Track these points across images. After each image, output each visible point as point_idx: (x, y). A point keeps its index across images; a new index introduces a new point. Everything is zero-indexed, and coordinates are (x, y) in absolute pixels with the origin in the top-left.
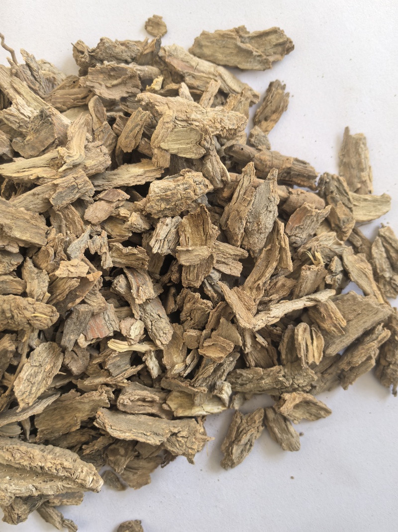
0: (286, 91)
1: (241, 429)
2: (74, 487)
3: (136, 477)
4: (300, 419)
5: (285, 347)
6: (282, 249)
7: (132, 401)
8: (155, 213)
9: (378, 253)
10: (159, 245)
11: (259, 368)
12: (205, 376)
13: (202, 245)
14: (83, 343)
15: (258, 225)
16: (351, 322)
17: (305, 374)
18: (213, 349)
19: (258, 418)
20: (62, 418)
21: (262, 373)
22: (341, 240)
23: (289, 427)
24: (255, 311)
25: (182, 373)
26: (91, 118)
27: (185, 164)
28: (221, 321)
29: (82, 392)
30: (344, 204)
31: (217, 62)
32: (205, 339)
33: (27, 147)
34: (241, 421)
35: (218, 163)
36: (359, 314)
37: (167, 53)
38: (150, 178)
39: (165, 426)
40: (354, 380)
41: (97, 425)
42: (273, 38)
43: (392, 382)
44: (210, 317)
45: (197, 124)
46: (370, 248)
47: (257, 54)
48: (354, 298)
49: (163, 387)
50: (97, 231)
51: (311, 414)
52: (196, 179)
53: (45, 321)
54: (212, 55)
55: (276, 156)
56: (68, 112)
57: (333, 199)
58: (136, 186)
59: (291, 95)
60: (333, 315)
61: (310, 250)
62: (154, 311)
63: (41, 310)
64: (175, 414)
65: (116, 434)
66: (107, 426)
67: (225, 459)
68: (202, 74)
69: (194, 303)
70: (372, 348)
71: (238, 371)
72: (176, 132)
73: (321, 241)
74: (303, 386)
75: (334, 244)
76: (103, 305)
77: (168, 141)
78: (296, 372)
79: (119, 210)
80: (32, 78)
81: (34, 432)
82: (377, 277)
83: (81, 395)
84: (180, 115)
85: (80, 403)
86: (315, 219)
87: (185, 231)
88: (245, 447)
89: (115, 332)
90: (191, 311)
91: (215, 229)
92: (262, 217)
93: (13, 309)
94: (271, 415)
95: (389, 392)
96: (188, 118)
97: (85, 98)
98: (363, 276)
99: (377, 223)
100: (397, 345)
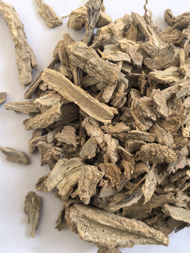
2: (153, 242)
33: (153, 63)
41: (164, 212)
53: (174, 160)
63: (172, 153)
65: (174, 217)
66: (170, 213)
83: (157, 195)
85: (157, 199)
93: (157, 151)
97: (177, 40)
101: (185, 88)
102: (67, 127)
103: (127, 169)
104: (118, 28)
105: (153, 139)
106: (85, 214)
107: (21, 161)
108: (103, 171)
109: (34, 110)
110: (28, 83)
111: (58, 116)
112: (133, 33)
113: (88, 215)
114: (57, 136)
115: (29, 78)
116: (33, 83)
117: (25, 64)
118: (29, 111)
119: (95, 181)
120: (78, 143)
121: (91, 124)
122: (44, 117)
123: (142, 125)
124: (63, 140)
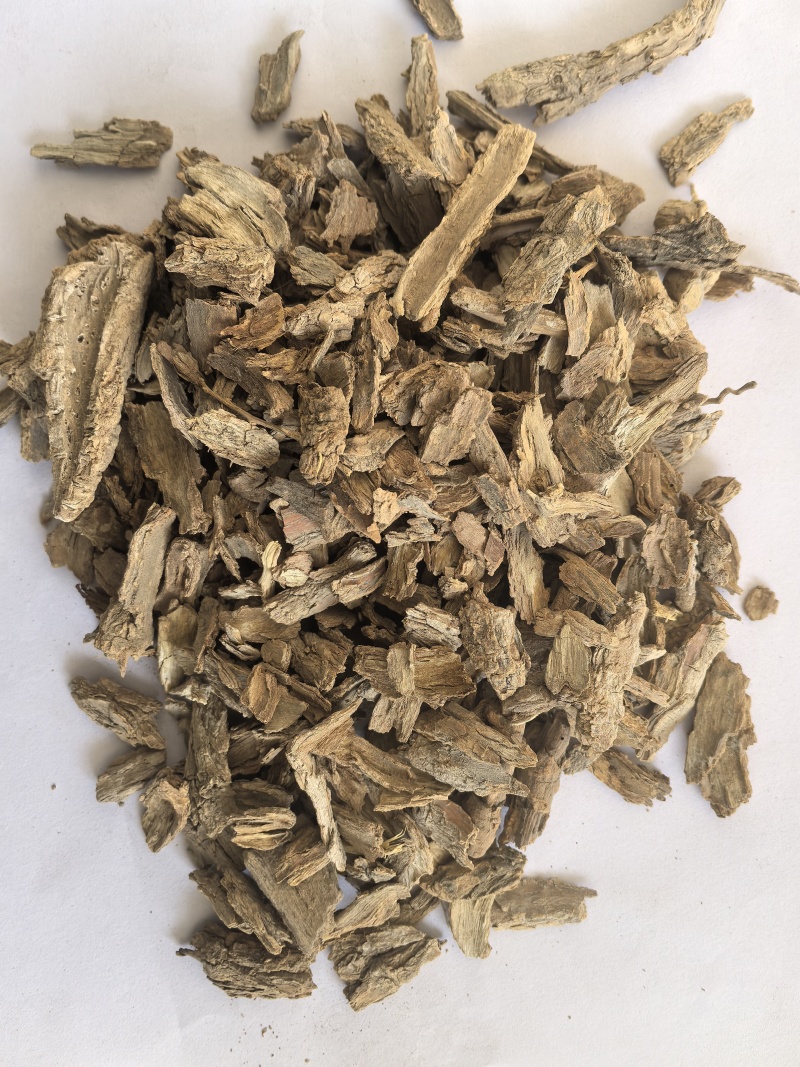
0: (655, 801)
1: (134, 713)
2: (61, 477)
3: (63, 544)
4: (146, 804)
5: (259, 789)
6: (408, 795)
7: (186, 560)
8: (465, 613)
9: (401, 936)
10: (419, 617)
11: (228, 746)
12: (220, 672)
13: (417, 680)
14: (275, 505)
15: (446, 763)
16: (294, 893)
17: (217, 819)
18: (261, 690)
19: (150, 740)
20: (161, 449)
21: (220, 752)
22: (422, 880)
23: (135, 788)
24: (315, 752)
25: (226, 639)
26: (614, 516)
28: (303, 703)
29: (200, 487)
30: (477, 886)
31: (700, 699)
32: (276, 676)
33: (570, 425)
34: (146, 713)
35: (538, 710)
36: (307, 906)
37: (714, 626)
38: (520, 604)
39: (145, 604)
40: (205, 891)
41: (152, 507)
42: (736, 786)
43: (199, 949)
44: (310, 687)
45: (599, 679)
46: (407, 923)
47: (710, 763)
48: (332, 899)
49: (204, 600)
50: (440, 528)
51: (153, 821)
52: (515, 678)
53: (311, 471)
54: (712, 691)
55: (553, 786)
56: (626, 474)
57: (484, 871)
58: (509, 585)
59: (649, 807)
60: (306, 866)
61: (408, 836)
62: (320, 599)
63: (328, 464)
64: (163, 618)
66: (150, 525)
67: (87, 685)
68: (681, 676)
69: (330, 662)
70: (257, 926)
71: (224, 713)
73: (420, 851)
74: (198, 815)
75: (416, 870)
76: (332, 536)
77: (572, 638)
78: (220, 806)
79: (472, 560)
80: (680, 422)
81: (140, 399)
82: (363, 934)
83: (198, 486)
84: (611, 655)
85: (186, 484)
86: (454, 843)
87: (439, 655)
88: (105, 718)
89: (290, 547)
90: (318, 654)
91: (440, 702)
92: (456, 770)
93: (330, 424)
94: (154, 759)
95: (182, 941)
96: (607, 667)
97: (647, 503)
98: (364, 914)
99: (447, 934)
100: (256, 960)
101: (504, 498)
102: (374, 209)
103: (274, 360)
104: (660, 320)
105: (360, 425)
106: (126, 283)
107: (264, 98)
108: (262, 302)
109: (417, 121)
110: (494, 96)
111: (403, 171)
112: (651, 369)
113: (123, 290)
114: (346, 185)
115: (508, 99)
116: (494, 111)
117: (546, 81)
118: (413, 105)
119: (234, 276)
120: (331, 244)
121: (387, 271)
122: (400, 140)
123: (396, 392)
124: (336, 202)
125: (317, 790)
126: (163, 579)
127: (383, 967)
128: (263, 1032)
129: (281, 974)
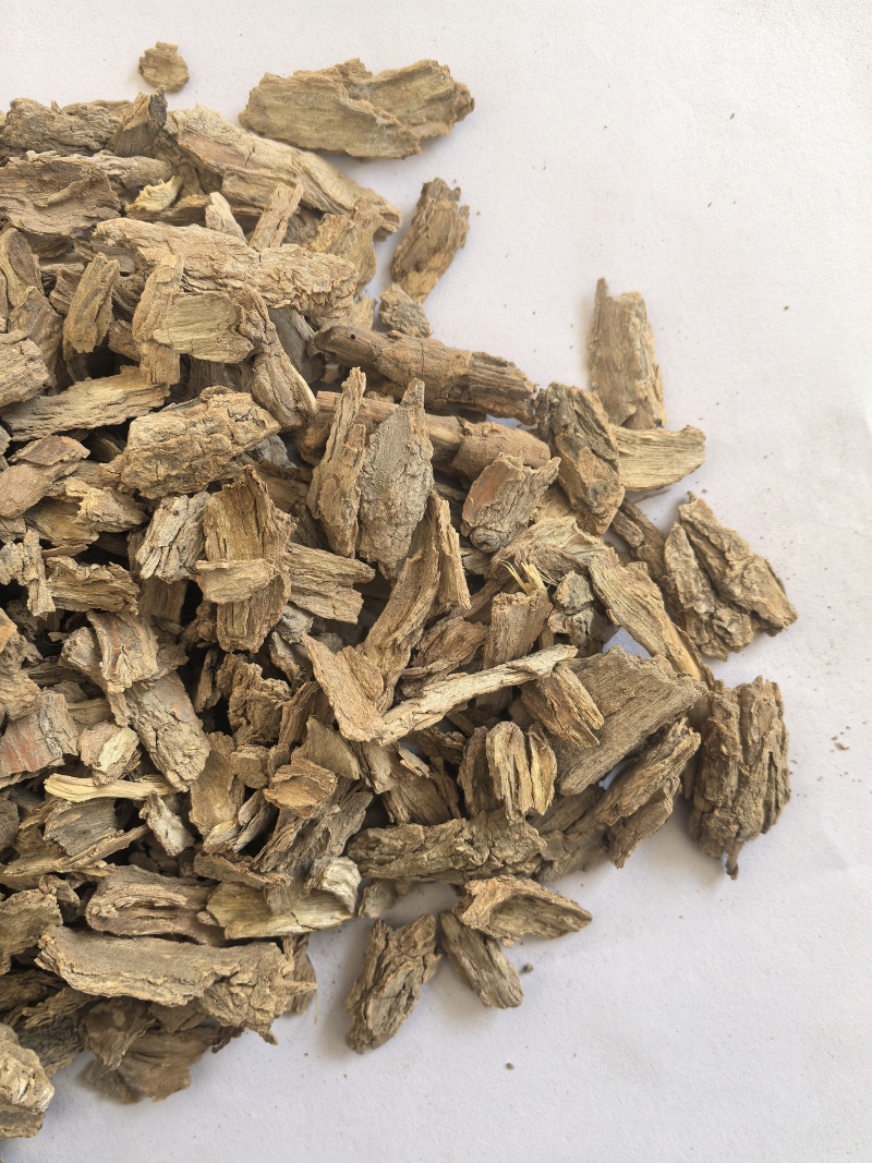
0: (460, 204)
1: (386, 962)
3: (157, 1073)
4: (518, 936)
5: (470, 777)
6: (443, 560)
7: (121, 909)
8: (146, 488)
9: (681, 562)
10: (156, 559)
11: (416, 825)
12: (282, 847)
13: (255, 556)
15: (388, 508)
16: (614, 719)
17: (517, 837)
18: (293, 788)
19: (422, 936)
21: (423, 837)
22: (590, 532)
23: (494, 953)
24: (387, 700)
25: (231, 843)
27: (225, 374)
28: (309, 725)
30: (594, 451)
31: (301, 144)
32: (277, 767)
34: (387, 945)
35: (285, 372)
36: (631, 699)
37: (181, 127)
38: (133, 409)
39: (204, 963)
40: (631, 846)
41: (41, 965)
42: (423, 86)
43: (723, 848)
44: (284, 717)
45: (239, 284)
46: (662, 549)
47: (386, 122)
48: (619, 663)
49: (200, 874)
50: (14, 533)
51: (545, 924)
52: (234, 409)
54: (288, 128)
55: (432, 349)
57: (568, 441)
58: (106, 428)
59: (472, 211)
60: (571, 703)
61: (512, 559)
62: (161, 707)
64: (227, 933)
65: (82, 984)
66: (62, 967)
67: (354, 1030)
68: (262, 171)
70: (660, 774)
71: (372, 833)
72: (180, 305)
73: (539, 538)
74: (517, 864)
75: (572, 542)
76: (30, 698)
77: (169, 326)
78: (498, 833)
79: (66, 482)
82: (678, 612)
84: (198, 267)
85: (2, 915)
86: (527, 489)
87: (215, 525)
88: (397, 1002)
89: (66, 757)
90: (245, 705)
91: (282, 520)
92: (397, 492)
94: (452, 930)
95: (720, 869)
96: (217, 271)
98: (643, 613)
99: (678, 491)
100: (726, 765)
125: (445, 696)
126: (166, 936)
127: (727, 581)
128: (841, 748)
129: (744, 731)
